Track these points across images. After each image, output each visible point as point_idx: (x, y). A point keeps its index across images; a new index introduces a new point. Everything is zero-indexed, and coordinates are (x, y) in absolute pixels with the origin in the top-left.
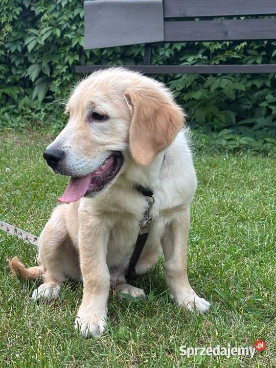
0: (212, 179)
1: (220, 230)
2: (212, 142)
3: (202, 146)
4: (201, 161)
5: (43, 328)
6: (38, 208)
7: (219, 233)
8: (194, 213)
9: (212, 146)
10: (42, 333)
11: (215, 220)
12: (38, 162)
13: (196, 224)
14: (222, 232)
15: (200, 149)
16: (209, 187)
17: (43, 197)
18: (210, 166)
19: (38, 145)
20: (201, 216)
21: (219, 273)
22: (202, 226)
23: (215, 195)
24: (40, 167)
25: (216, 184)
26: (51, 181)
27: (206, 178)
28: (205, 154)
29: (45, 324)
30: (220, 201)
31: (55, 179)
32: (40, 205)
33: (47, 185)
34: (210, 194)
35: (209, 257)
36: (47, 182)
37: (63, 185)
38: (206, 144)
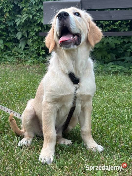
0: (104, 87)
1: (108, 112)
2: (105, 68)
3: (100, 71)
4: (99, 78)
5: (24, 160)
6: (21, 101)
7: (108, 113)
8: (96, 103)
9: (104, 71)
10: (23, 163)
11: (106, 107)
12: (22, 79)
13: (97, 109)
14: (109, 113)
15: (99, 72)
16: (103, 90)
17: (24, 96)
18: (103, 80)
19: (21, 70)
20: (99, 105)
21: (108, 133)
22: (100, 110)
23: (106, 94)
24: (22, 81)
25: (106, 89)
26: (28, 88)
27: (102, 86)
28: (101, 74)
29: (25, 158)
30: (108, 98)
31: (30, 87)
32: (22, 100)
33: (26, 90)
34: (103, 94)
35: (103, 125)
36: (25, 89)
37: (33, 90)
38: (101, 70)
